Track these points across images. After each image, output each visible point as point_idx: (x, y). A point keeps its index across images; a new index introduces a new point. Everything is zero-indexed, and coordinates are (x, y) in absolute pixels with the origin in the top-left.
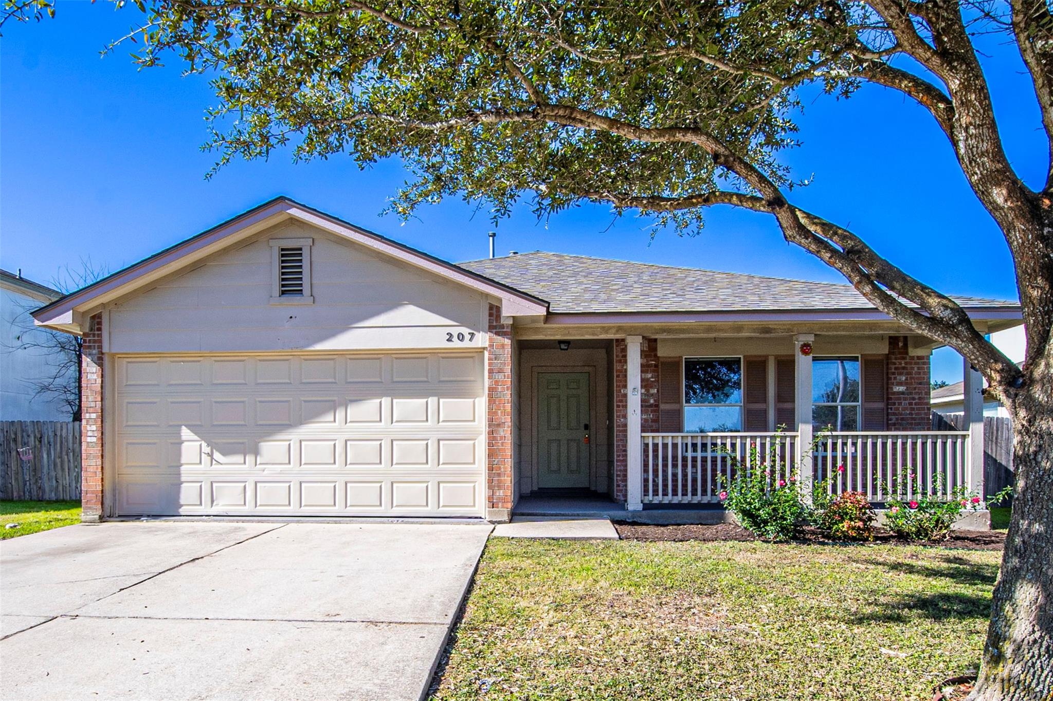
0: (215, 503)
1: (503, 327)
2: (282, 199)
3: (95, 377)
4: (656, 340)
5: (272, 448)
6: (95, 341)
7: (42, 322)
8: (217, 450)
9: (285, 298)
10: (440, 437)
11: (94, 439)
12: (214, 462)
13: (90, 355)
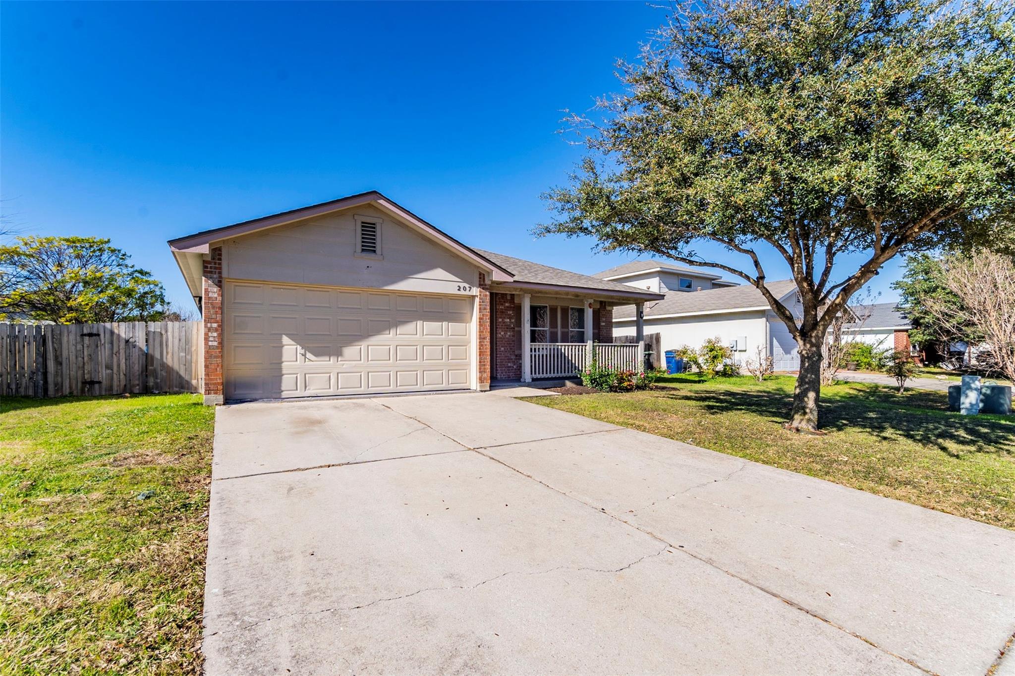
0: (307, 388)
1: (486, 285)
2: (375, 192)
3: (216, 295)
4: (514, 295)
5: (350, 351)
6: (215, 268)
7: (180, 249)
8: (309, 352)
9: (365, 254)
10: (449, 344)
11: (215, 344)
12: (307, 360)
13: (211, 278)
